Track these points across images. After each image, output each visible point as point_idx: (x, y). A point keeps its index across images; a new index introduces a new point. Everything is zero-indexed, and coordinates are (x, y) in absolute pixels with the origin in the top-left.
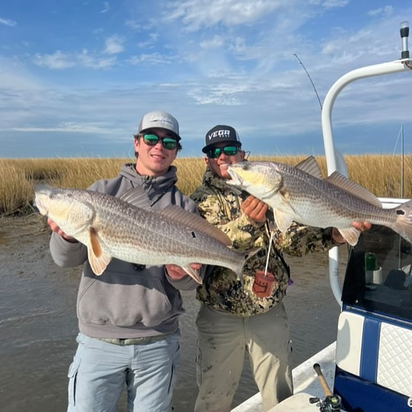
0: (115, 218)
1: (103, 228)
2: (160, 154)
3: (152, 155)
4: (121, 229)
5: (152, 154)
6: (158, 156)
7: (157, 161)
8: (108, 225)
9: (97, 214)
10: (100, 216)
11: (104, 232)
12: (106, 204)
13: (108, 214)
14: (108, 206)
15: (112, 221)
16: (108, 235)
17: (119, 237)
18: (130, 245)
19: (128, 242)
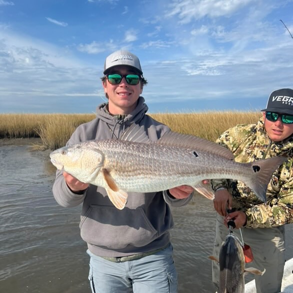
0: (121, 155)
1: (114, 166)
2: (125, 91)
3: (118, 94)
4: (130, 163)
5: (118, 92)
6: (124, 93)
7: (124, 98)
8: (117, 163)
9: (106, 156)
10: (109, 157)
11: (116, 170)
12: (111, 146)
13: (115, 153)
14: (113, 147)
15: (120, 158)
16: (120, 172)
17: (130, 171)
18: (142, 176)
19: (140, 174)
